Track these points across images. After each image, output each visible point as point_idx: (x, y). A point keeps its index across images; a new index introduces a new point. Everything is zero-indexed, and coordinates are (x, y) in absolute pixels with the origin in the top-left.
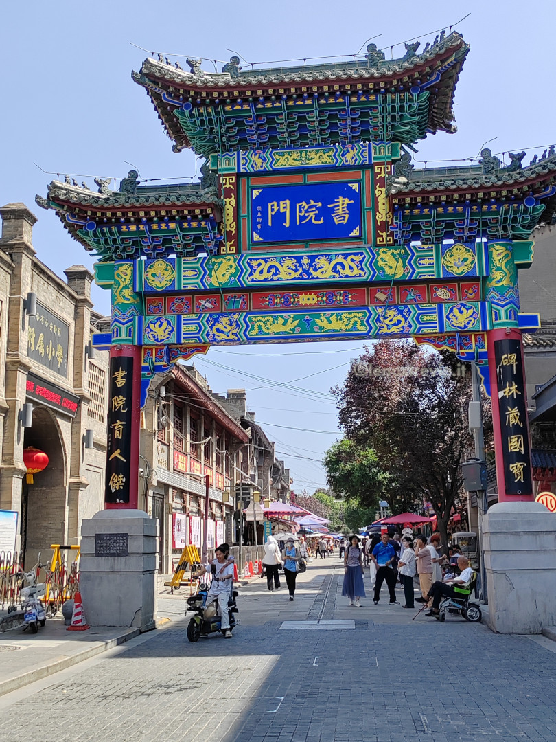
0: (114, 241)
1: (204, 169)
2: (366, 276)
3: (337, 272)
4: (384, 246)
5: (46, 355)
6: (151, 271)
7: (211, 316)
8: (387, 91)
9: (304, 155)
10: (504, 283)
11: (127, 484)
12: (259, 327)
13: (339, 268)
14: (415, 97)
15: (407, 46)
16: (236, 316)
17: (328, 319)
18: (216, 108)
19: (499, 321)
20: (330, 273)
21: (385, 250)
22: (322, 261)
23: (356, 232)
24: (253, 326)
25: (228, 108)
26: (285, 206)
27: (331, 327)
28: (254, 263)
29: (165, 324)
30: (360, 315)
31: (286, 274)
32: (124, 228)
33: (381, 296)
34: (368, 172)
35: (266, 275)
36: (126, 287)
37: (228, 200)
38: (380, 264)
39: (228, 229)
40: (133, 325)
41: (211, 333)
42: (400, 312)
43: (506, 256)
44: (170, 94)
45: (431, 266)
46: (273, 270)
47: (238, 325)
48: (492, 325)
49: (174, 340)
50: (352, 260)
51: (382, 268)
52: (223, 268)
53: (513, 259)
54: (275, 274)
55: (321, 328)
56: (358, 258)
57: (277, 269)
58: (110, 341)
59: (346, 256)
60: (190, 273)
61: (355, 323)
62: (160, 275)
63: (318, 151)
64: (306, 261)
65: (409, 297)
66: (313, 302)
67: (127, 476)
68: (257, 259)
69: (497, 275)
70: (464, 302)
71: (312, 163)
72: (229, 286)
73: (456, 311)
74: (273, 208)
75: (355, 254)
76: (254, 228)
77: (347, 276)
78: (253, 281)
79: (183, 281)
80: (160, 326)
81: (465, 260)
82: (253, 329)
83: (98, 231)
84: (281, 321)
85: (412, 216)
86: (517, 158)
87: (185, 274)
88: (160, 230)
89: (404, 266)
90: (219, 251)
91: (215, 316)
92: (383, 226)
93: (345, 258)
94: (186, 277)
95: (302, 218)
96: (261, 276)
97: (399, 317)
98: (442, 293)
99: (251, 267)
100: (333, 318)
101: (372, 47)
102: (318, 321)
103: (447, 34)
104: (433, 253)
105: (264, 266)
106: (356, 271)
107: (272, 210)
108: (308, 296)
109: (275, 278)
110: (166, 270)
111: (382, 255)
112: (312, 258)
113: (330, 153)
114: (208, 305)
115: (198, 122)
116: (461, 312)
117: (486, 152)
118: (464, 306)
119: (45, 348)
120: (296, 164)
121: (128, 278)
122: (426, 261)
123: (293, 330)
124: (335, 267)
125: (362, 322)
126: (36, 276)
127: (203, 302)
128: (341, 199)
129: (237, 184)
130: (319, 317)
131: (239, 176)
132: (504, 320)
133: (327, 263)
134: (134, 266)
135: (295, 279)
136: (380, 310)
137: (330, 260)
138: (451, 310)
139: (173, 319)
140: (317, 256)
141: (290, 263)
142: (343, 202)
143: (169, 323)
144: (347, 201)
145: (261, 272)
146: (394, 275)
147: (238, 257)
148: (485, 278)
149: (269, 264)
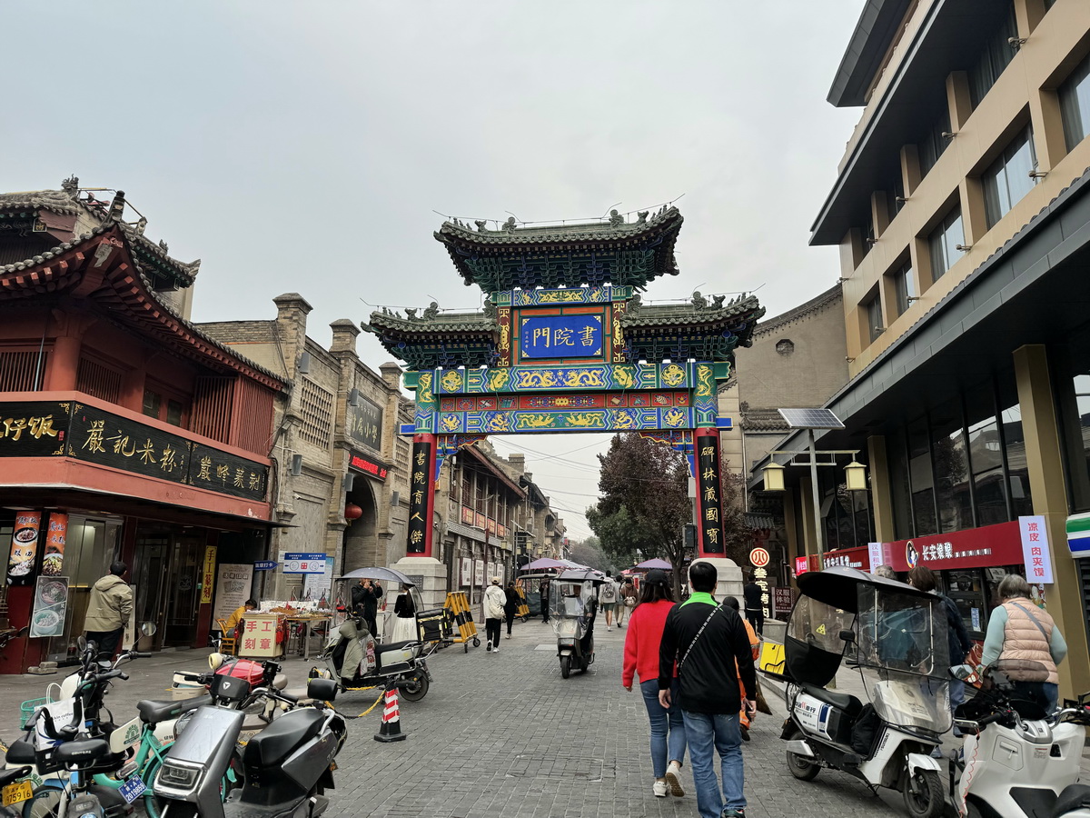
0: (419, 356)
1: (487, 303)
2: (605, 386)
3: (583, 382)
4: (618, 363)
5: (364, 434)
6: (446, 379)
7: (489, 413)
8: (623, 249)
9: (561, 294)
10: (707, 393)
11: (423, 538)
12: (525, 422)
13: (585, 379)
14: (643, 254)
15: (639, 214)
16: (507, 414)
17: (576, 417)
18: (496, 258)
19: (702, 422)
20: (578, 383)
21: (619, 366)
23: (598, 353)
24: (520, 421)
25: (505, 259)
26: (546, 332)
27: (578, 423)
28: (522, 374)
29: (455, 419)
30: (600, 415)
31: (546, 383)
32: (426, 347)
33: (616, 401)
34: (608, 308)
35: (530, 383)
36: (427, 390)
37: (504, 327)
38: (615, 377)
39: (504, 348)
40: (431, 418)
41: (489, 426)
42: (629, 413)
43: (709, 373)
44: (462, 248)
45: (652, 379)
46: (536, 380)
47: (509, 420)
48: (697, 425)
49: (461, 430)
50: (595, 374)
51: (617, 380)
52: (499, 377)
53: (714, 376)
54: (537, 383)
55: (571, 424)
56: (599, 372)
57: (539, 379)
58: (414, 431)
59: (590, 371)
60: (474, 381)
61: (596, 421)
62: (452, 382)
63: (571, 292)
64: (560, 373)
65: (636, 402)
66: (565, 404)
67: (424, 532)
68: (524, 371)
69: (702, 388)
70: (676, 407)
71: (566, 300)
72: (504, 390)
73: (670, 414)
74: (537, 333)
75: (597, 369)
76: (522, 348)
77: (591, 385)
78: (521, 387)
79: (469, 387)
80: (451, 420)
81: (678, 375)
82: (520, 423)
83: (407, 348)
84: (541, 418)
85: (639, 343)
86: (719, 300)
87: (471, 381)
88: (453, 349)
89: (633, 380)
90: (496, 364)
91: (492, 413)
92: (619, 349)
93: (590, 372)
94: (472, 384)
95: (559, 341)
96: (527, 384)
97: (628, 417)
98: (661, 399)
99: (520, 377)
100: (579, 417)
101: (614, 213)
102: (568, 419)
103: (668, 208)
104: (655, 370)
105: (530, 377)
106: (598, 382)
107: (537, 335)
108: (562, 399)
109: (537, 386)
110: (457, 378)
111: (617, 371)
112: (565, 372)
113: (580, 293)
114: (487, 404)
115: (483, 268)
116: (674, 415)
117: (697, 294)
118: (676, 410)
119: (363, 429)
120: (555, 301)
121: (428, 384)
122: (649, 376)
123: (550, 425)
124: (582, 378)
125: (601, 420)
126: (358, 374)
127: (484, 402)
128: (588, 328)
129: (511, 315)
130: (569, 415)
131: (513, 308)
132: (705, 421)
133: (576, 376)
134: (433, 375)
135: (552, 386)
136: (614, 412)
137: (579, 374)
138: (667, 413)
139: (461, 415)
140: (568, 370)
141: (549, 374)
142: (589, 330)
143: (458, 418)
144: (592, 329)
145: (527, 381)
146: (626, 385)
147: (510, 369)
148: (693, 390)
149: (533, 375)
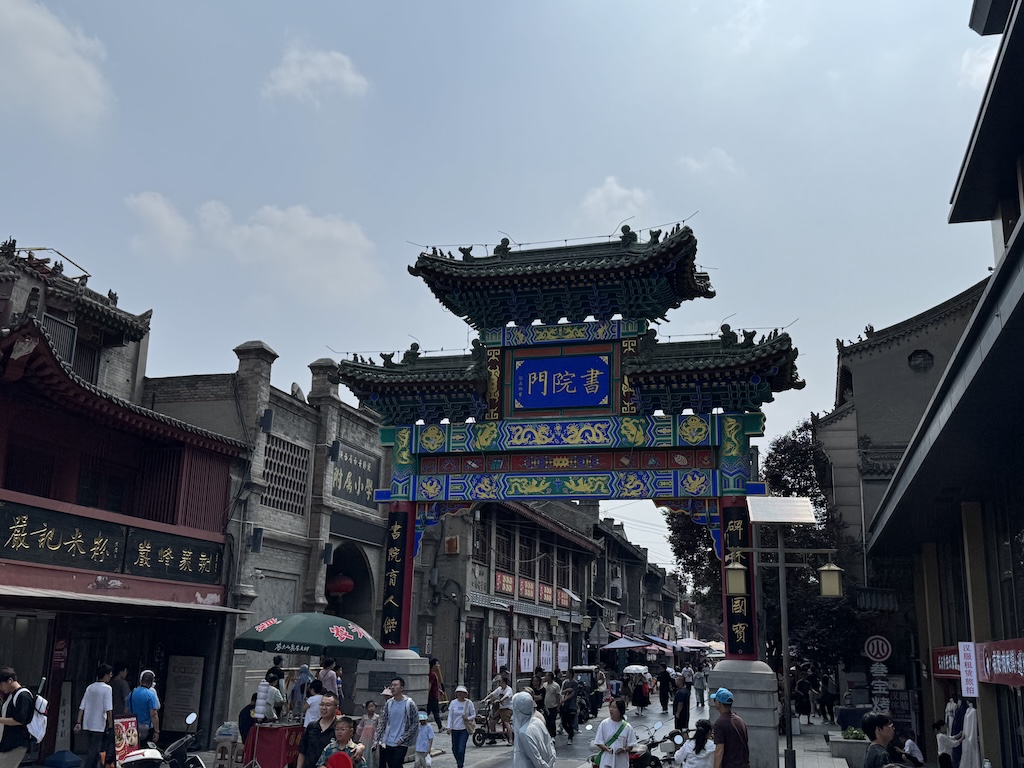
0: (395, 409)
1: (475, 342)
3: (585, 438)
5: (354, 491)
8: (636, 276)
9: (560, 330)
10: (734, 453)
11: (398, 627)
12: (516, 487)
13: (587, 435)
14: (654, 283)
15: (651, 233)
16: (496, 477)
17: (576, 482)
18: (481, 292)
19: (727, 489)
21: (628, 419)
22: (572, 429)
25: (493, 292)
27: (579, 489)
28: (514, 429)
29: (435, 483)
30: (605, 479)
32: (402, 398)
33: (626, 461)
35: (523, 440)
36: (404, 449)
37: (493, 371)
40: (409, 483)
43: (736, 428)
44: (441, 283)
46: (529, 436)
47: (497, 485)
48: (722, 492)
49: (442, 497)
52: (487, 433)
53: (743, 431)
55: (570, 490)
56: (603, 427)
57: (533, 435)
58: (389, 497)
59: (593, 425)
60: (458, 437)
61: (600, 486)
63: (573, 327)
64: (558, 428)
65: (650, 463)
67: (399, 620)
68: (515, 426)
69: (729, 446)
73: (690, 478)
74: (533, 378)
75: (602, 423)
77: (594, 443)
79: (452, 445)
80: (431, 485)
81: (700, 430)
82: (510, 489)
83: (381, 401)
84: (535, 482)
85: (649, 391)
86: (750, 336)
87: (454, 438)
88: (432, 401)
90: (484, 417)
91: (478, 477)
92: (628, 397)
95: (558, 387)
97: (638, 482)
98: (680, 459)
100: (580, 481)
101: (626, 229)
102: (567, 484)
103: (681, 227)
104: (671, 423)
105: (522, 432)
106: (602, 438)
107: (532, 380)
108: (561, 459)
109: (531, 443)
110: (438, 435)
111: (625, 424)
112: (564, 426)
113: (584, 329)
114: (474, 465)
115: (467, 304)
116: (694, 479)
117: (725, 328)
118: (697, 473)
119: (353, 485)
120: (553, 339)
121: (406, 441)
122: (664, 431)
123: (545, 491)
124: (583, 434)
125: (606, 485)
127: (470, 463)
130: (568, 480)
132: (732, 488)
133: (576, 431)
134: (411, 430)
135: (548, 444)
138: (686, 477)
139: (443, 479)
140: (567, 424)
141: (544, 429)
143: (439, 482)
145: (519, 437)
147: (499, 423)
149: (526, 430)
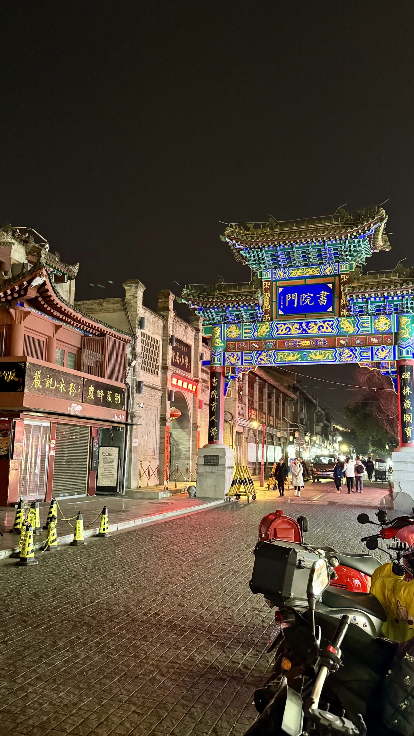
2: (334, 332)
3: (320, 330)
4: (344, 316)
5: (180, 363)
6: (229, 330)
7: (257, 352)
9: (305, 270)
12: (281, 358)
13: (321, 328)
16: (269, 352)
17: (315, 354)
19: (402, 356)
20: (316, 331)
21: (345, 319)
22: (312, 325)
23: (330, 309)
24: (278, 357)
26: (295, 296)
28: (279, 326)
29: (236, 356)
30: (331, 352)
31: (295, 331)
34: (337, 278)
38: (342, 326)
39: (266, 308)
41: (258, 360)
42: (352, 351)
45: (368, 327)
47: (270, 357)
48: (399, 358)
50: (328, 324)
51: (343, 328)
52: (265, 327)
54: (289, 331)
55: (311, 358)
56: (331, 323)
57: (290, 329)
60: (248, 331)
61: (329, 356)
62: (233, 332)
63: (312, 268)
64: (304, 325)
66: (308, 345)
68: (280, 324)
70: (385, 345)
71: (309, 274)
72: (266, 337)
73: (380, 350)
74: (289, 297)
75: (329, 321)
76: (279, 308)
77: (325, 332)
78: (278, 334)
79: (244, 335)
80: (233, 357)
81: (386, 324)
82: (278, 359)
87: (245, 331)
89: (354, 327)
91: (260, 352)
93: (324, 323)
94: (246, 333)
95: (303, 302)
96: (282, 332)
97: (351, 353)
99: (277, 328)
100: (318, 353)
104: (369, 320)
106: (330, 330)
110: (236, 329)
111: (343, 322)
112: (308, 323)
113: (318, 269)
114: (256, 346)
116: (383, 351)
118: (384, 347)
119: (179, 359)
120: (301, 275)
122: (365, 325)
123: (297, 359)
124: (319, 327)
126: (175, 324)
128: (323, 292)
129: (271, 286)
130: (310, 352)
131: (272, 281)
133: (314, 326)
136: (341, 350)
137: (317, 324)
139: (239, 353)
141: (297, 326)
142: (324, 294)
144: (326, 293)
145: (282, 330)
146: (349, 331)
147: (271, 323)
148: (396, 334)
149: (286, 326)
